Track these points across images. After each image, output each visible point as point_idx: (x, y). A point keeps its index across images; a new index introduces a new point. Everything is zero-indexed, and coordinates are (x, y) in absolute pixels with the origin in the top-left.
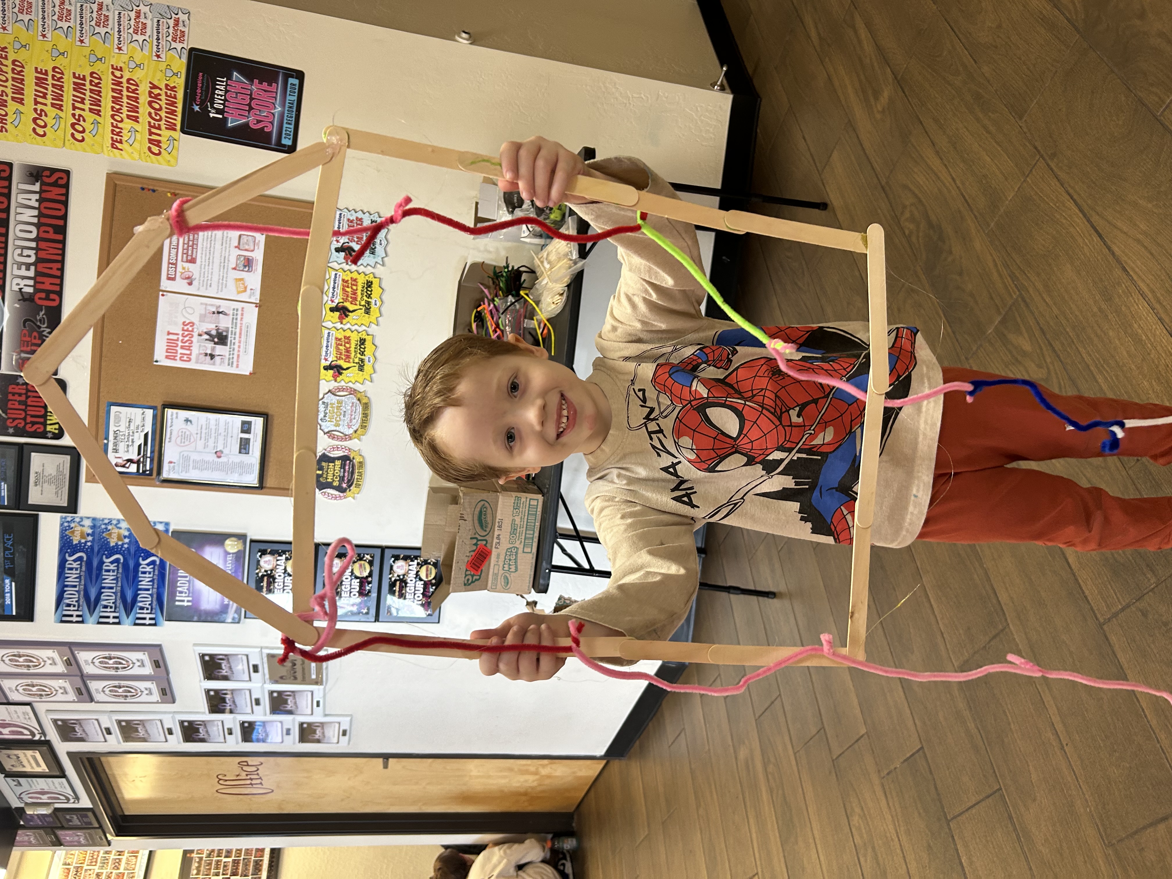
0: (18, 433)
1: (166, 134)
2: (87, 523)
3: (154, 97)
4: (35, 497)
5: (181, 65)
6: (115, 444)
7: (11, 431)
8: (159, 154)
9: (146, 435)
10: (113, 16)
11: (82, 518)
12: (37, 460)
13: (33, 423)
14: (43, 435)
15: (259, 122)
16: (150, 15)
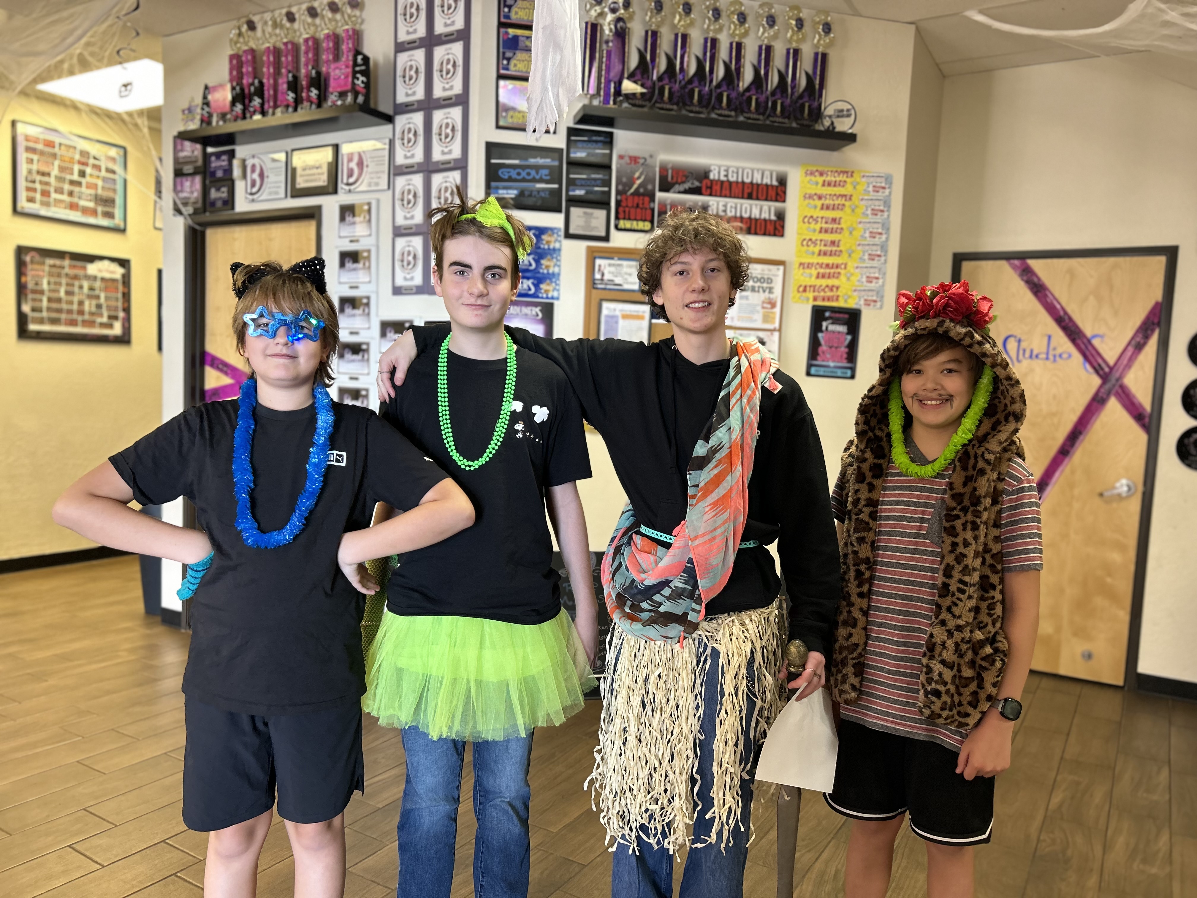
0: (618, 203)
1: (810, 295)
2: (557, 245)
3: (831, 289)
4: (575, 212)
5: (851, 304)
6: (614, 265)
7: (619, 198)
8: (798, 291)
9: (620, 285)
10: (875, 263)
11: (560, 242)
12: (600, 214)
13: (624, 212)
14: (617, 218)
15: (823, 352)
16: (877, 285)
